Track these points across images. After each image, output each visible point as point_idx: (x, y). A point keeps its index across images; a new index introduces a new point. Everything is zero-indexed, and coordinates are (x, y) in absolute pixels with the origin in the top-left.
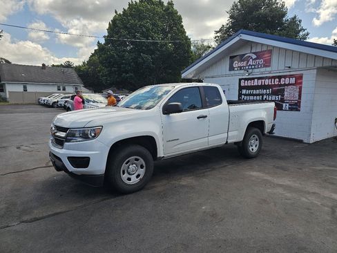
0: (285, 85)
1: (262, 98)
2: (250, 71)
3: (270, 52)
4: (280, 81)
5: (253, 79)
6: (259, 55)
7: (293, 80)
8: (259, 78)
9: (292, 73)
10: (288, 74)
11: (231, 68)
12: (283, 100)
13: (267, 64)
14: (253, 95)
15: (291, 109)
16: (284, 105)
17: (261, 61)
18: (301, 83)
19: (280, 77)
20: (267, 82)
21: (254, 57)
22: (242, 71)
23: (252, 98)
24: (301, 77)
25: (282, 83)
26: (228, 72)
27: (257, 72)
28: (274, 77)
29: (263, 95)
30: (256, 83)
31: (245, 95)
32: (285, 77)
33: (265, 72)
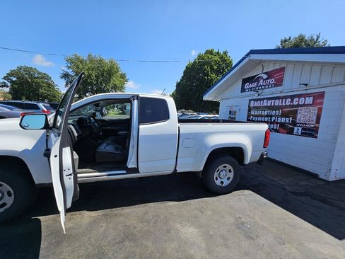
0: (299, 105)
1: (271, 120)
2: (260, 91)
3: (282, 70)
4: (292, 101)
5: (263, 99)
6: (270, 75)
7: (309, 100)
8: (268, 99)
9: (308, 92)
10: (304, 92)
11: (243, 90)
12: (294, 123)
13: (279, 83)
14: (262, 116)
15: (303, 134)
16: (296, 128)
17: (272, 81)
18: (322, 103)
19: (292, 97)
20: (277, 103)
21: (265, 76)
22: (252, 92)
23: (260, 119)
24: (322, 95)
25: (295, 103)
26: (240, 94)
27: (268, 92)
28: (286, 97)
29: (271, 116)
30: (265, 103)
31: (254, 116)
32: (299, 96)
33: (275, 91)
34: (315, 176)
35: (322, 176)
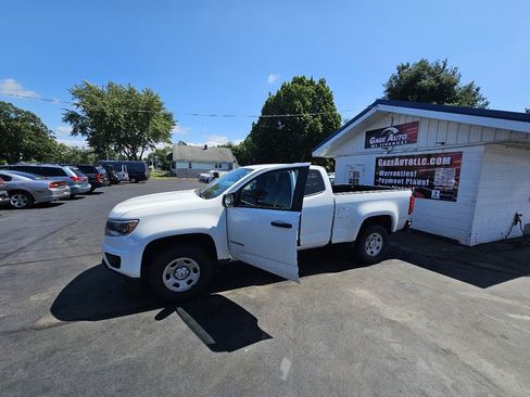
0: (436, 166)
1: (405, 182)
2: (390, 148)
3: (416, 124)
4: (428, 161)
5: (394, 158)
6: (402, 129)
7: (447, 161)
8: (400, 158)
9: (445, 151)
10: (441, 151)
11: (368, 146)
12: (432, 186)
13: (412, 139)
14: (393, 178)
15: (441, 198)
16: (433, 192)
17: (404, 136)
18: (459, 164)
19: (429, 157)
20: (411, 162)
21: (396, 131)
22: (380, 149)
23: (390, 181)
24: (459, 156)
25: (432, 163)
26: (364, 150)
27: (399, 150)
28: (421, 156)
29: (405, 178)
30: (397, 163)
31: (382, 177)
32: (436, 156)
33: (408, 149)
34: (455, 242)
35: (463, 242)
